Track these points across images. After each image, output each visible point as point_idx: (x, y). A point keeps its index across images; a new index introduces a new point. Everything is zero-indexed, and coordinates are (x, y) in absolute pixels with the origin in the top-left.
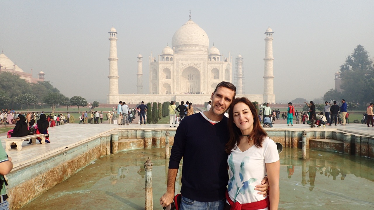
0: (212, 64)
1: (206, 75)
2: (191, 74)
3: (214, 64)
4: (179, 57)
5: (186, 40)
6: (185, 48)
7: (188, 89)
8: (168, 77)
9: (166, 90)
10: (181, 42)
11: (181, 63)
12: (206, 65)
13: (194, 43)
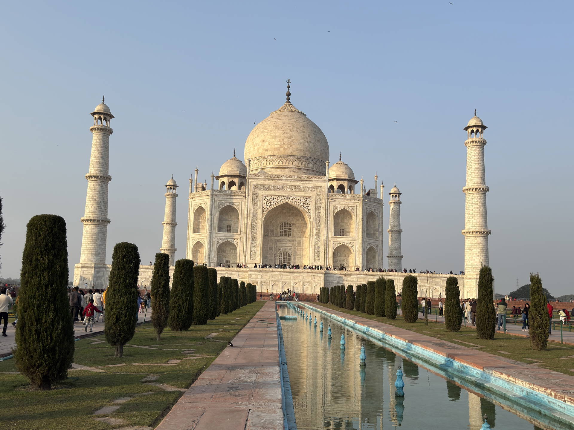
0: (338, 200)
1: (322, 226)
2: (286, 224)
3: (340, 200)
4: (260, 182)
5: (276, 146)
6: (274, 163)
7: (278, 257)
8: (232, 226)
9: (227, 259)
10: (267, 150)
11: (265, 196)
12: (324, 201)
13: (295, 153)
